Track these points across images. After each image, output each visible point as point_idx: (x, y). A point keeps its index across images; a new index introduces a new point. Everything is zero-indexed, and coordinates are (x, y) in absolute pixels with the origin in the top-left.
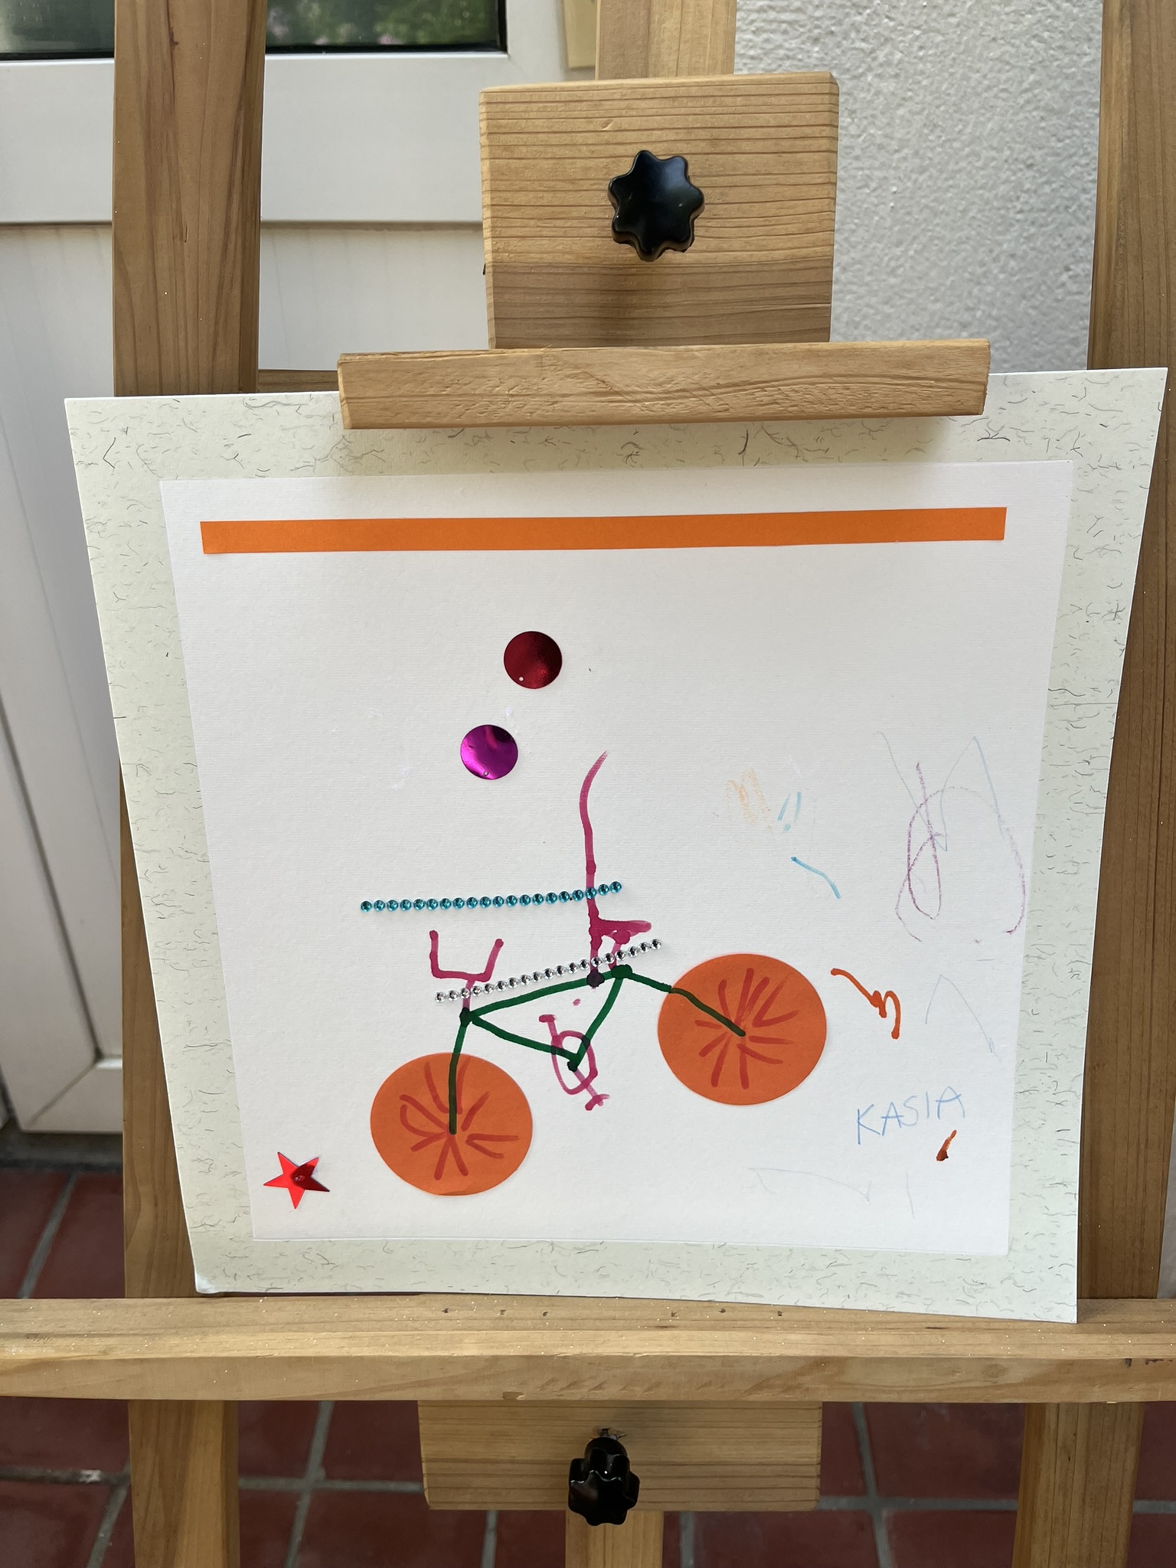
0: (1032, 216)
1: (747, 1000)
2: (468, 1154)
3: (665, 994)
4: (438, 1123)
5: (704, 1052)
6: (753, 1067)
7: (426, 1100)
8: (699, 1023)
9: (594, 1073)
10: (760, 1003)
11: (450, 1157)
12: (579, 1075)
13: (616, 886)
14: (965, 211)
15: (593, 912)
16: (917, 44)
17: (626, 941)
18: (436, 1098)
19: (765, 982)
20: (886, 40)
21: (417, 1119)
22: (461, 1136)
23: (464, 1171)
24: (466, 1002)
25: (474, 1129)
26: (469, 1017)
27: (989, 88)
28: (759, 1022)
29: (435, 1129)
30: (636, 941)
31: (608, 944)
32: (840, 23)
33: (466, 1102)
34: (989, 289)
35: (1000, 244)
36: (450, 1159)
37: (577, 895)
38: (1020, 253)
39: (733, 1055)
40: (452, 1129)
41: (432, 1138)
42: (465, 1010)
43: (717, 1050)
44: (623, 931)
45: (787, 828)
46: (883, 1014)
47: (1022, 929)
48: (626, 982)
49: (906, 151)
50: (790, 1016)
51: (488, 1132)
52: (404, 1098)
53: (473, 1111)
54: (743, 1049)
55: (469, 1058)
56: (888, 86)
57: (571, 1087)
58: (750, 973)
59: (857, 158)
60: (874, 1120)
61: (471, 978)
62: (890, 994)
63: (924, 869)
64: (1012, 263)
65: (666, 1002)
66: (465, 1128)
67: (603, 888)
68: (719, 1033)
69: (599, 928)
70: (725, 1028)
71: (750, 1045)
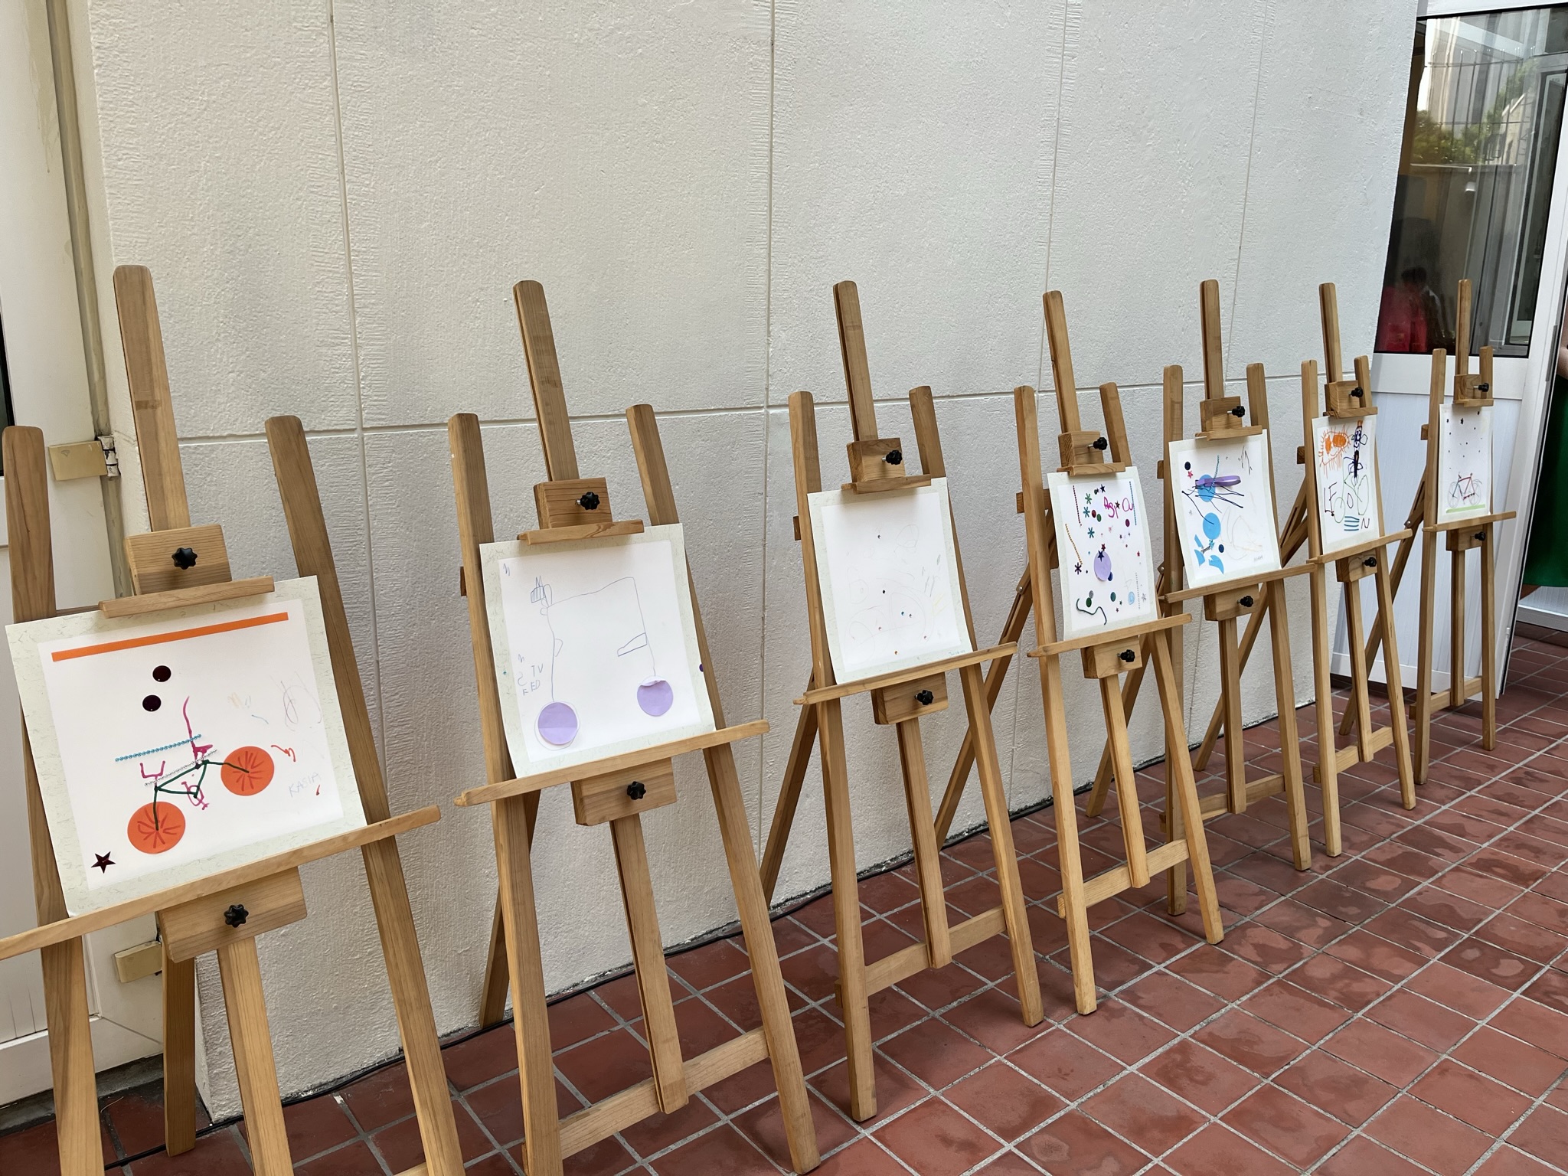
0: (278, 524)
1: (247, 762)
2: (164, 836)
3: (221, 766)
4: (153, 828)
5: (237, 781)
6: (254, 782)
7: (147, 822)
8: (234, 772)
9: (203, 797)
10: (252, 761)
11: (158, 838)
12: (198, 799)
13: (200, 736)
14: (253, 525)
15: (193, 745)
16: (221, 475)
17: (206, 752)
18: (150, 820)
19: (252, 754)
20: (209, 474)
21: (144, 829)
22: (160, 830)
23: (164, 843)
24: (156, 784)
25: (165, 826)
26: (157, 789)
27: (252, 485)
28: (253, 767)
29: (151, 830)
30: (208, 751)
31: (200, 754)
32: (190, 470)
33: (160, 819)
34: (269, 549)
35: (269, 534)
36: (158, 841)
37: (188, 741)
38: (278, 536)
39: (247, 780)
40: (157, 829)
41: (150, 834)
42: (156, 787)
43: (241, 780)
44: (204, 749)
45: (249, 707)
46: (289, 755)
47: (322, 722)
48: (208, 765)
49: (225, 508)
50: (261, 763)
51: (170, 826)
52: (139, 822)
53: (164, 821)
54: (249, 776)
55: (159, 802)
56: (214, 488)
57: (196, 804)
58: (247, 752)
59: (207, 512)
60: (295, 788)
61: (156, 776)
62: (290, 749)
63: (290, 708)
64: (276, 540)
65: (222, 768)
66: (161, 827)
67: (196, 737)
68: (239, 775)
69: (196, 750)
70: (243, 772)
71: (251, 775)
